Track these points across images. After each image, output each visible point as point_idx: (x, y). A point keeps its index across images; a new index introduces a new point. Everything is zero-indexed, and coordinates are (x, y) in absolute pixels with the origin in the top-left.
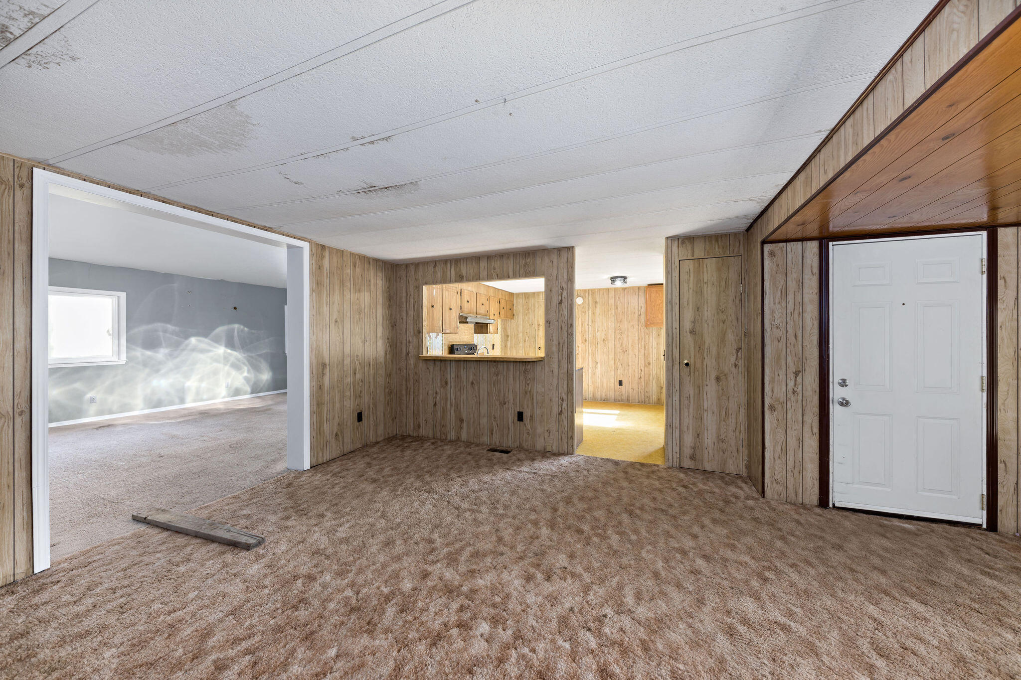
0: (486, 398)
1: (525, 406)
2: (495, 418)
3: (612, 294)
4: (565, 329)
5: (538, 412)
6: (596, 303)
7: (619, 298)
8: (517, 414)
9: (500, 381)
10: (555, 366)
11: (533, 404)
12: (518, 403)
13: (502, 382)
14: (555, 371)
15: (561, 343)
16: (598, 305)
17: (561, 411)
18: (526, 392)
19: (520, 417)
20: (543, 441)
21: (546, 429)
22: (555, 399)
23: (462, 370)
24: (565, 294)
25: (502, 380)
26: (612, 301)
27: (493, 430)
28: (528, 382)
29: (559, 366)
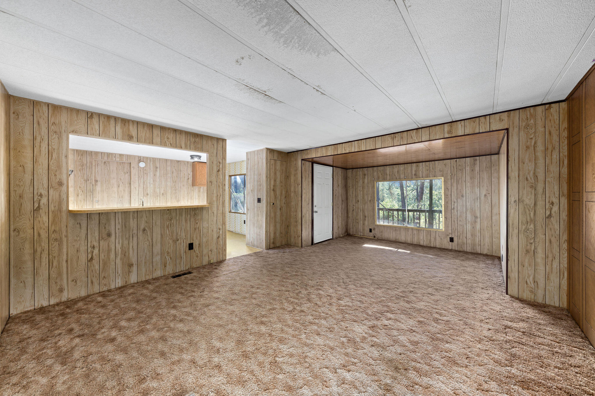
0: (159, 239)
1: (195, 238)
2: (168, 253)
3: (169, 163)
4: (221, 187)
5: (204, 240)
6: (157, 168)
7: (174, 167)
8: (188, 246)
9: (173, 224)
10: (215, 209)
11: (200, 236)
12: (189, 237)
13: (175, 225)
14: (215, 212)
15: (219, 195)
16: (158, 169)
17: (219, 236)
18: (195, 229)
19: (191, 246)
20: (208, 258)
21: (209, 250)
22: (215, 230)
23: (131, 220)
24: (221, 166)
25: (175, 223)
26: (169, 168)
27: (166, 264)
28: (197, 222)
29: (218, 209)
